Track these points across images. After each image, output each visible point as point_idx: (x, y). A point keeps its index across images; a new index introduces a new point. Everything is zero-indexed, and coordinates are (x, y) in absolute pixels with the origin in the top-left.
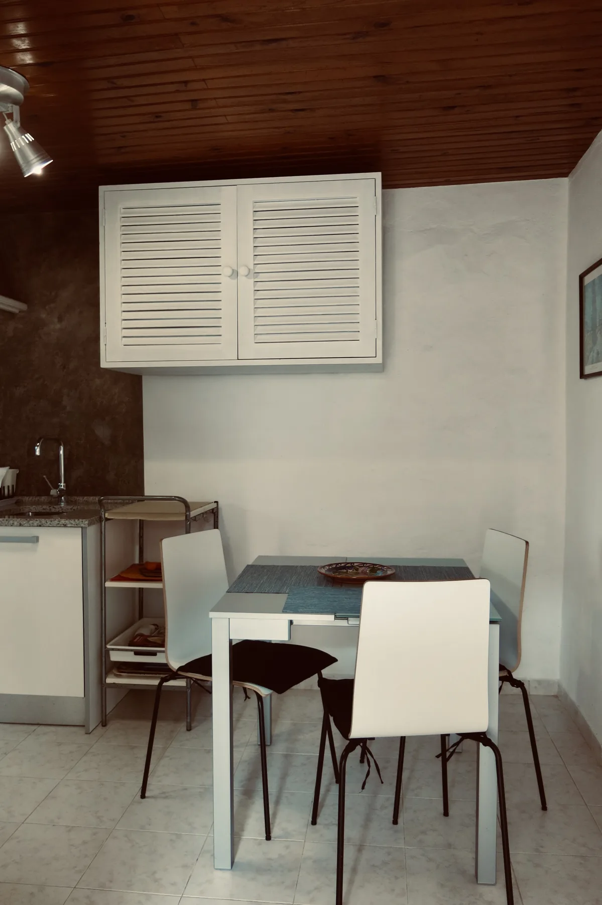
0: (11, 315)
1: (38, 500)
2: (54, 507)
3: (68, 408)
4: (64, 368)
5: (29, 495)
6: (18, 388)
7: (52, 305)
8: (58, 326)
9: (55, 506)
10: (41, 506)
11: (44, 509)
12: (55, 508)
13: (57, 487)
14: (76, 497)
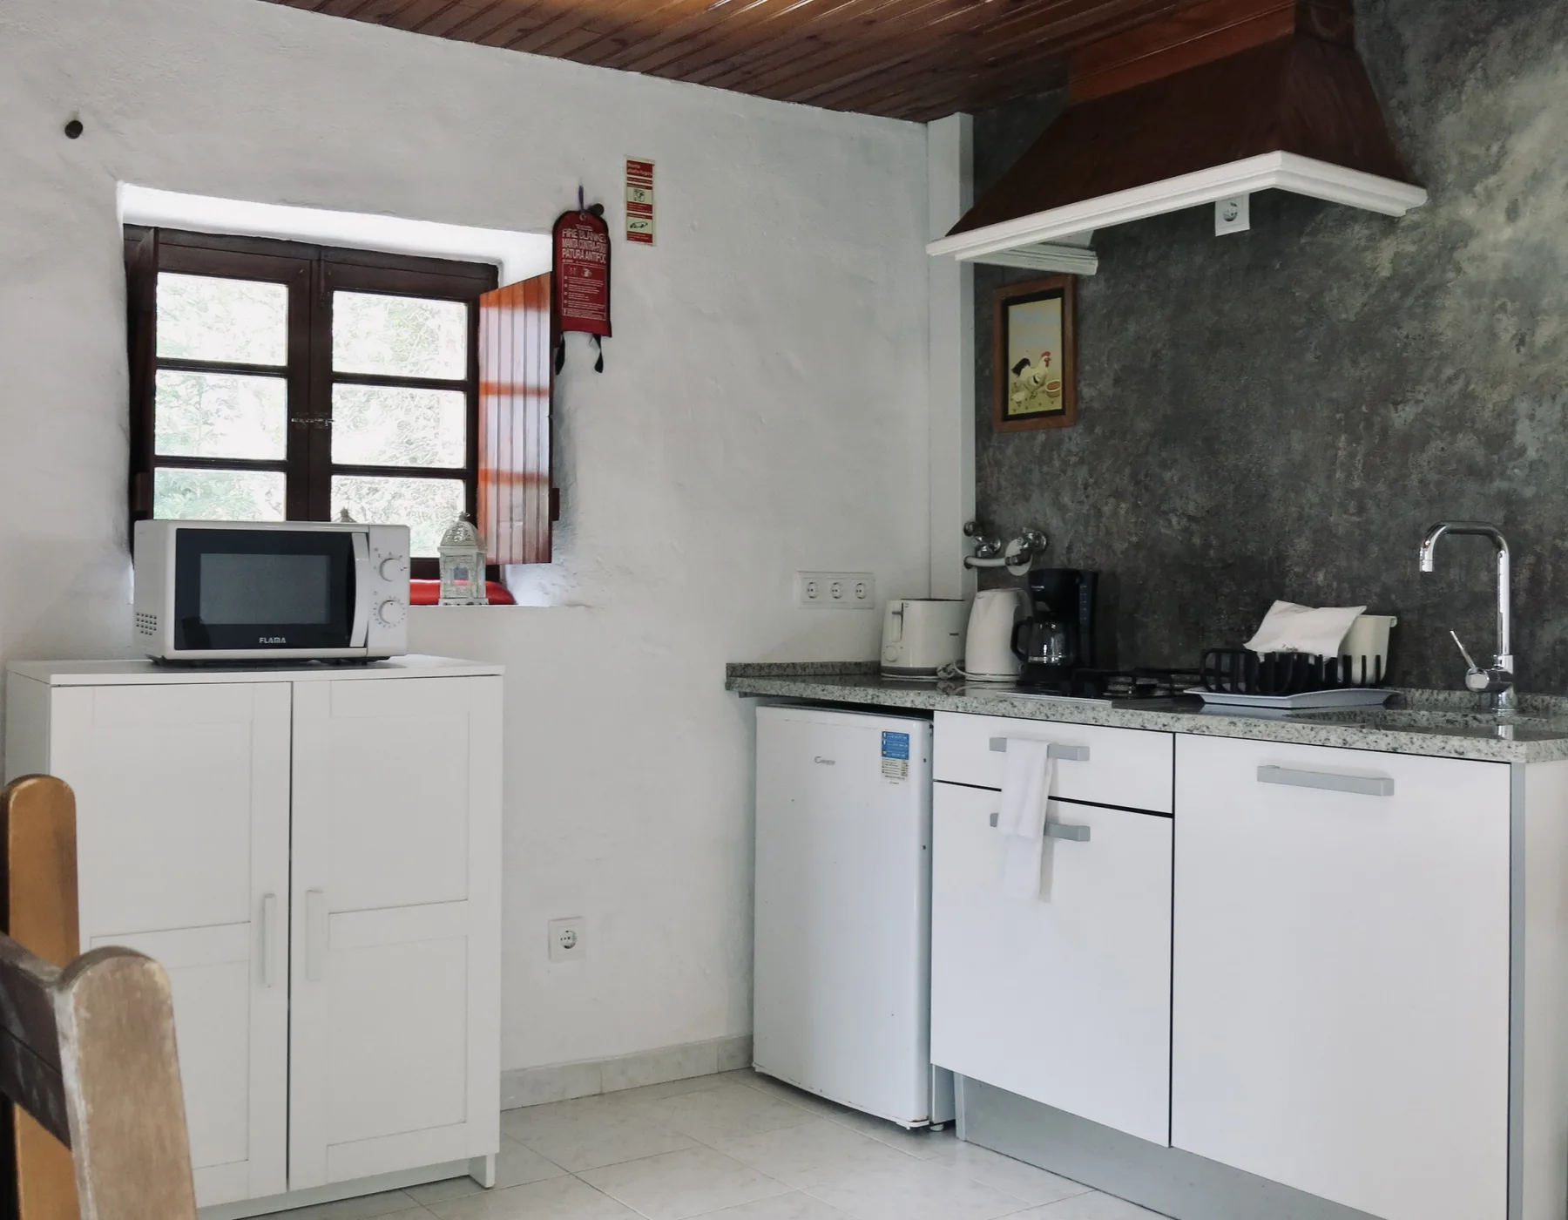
0: (1388, 223)
1: (1446, 699)
2: (1475, 718)
3: (1532, 453)
4: (1522, 342)
5: (1424, 683)
6: (1400, 407)
7: (1492, 181)
8: (1507, 233)
9: (1478, 716)
10: (1441, 713)
11: (1448, 721)
12: (1480, 721)
13: (1486, 662)
14: (1547, 698)
